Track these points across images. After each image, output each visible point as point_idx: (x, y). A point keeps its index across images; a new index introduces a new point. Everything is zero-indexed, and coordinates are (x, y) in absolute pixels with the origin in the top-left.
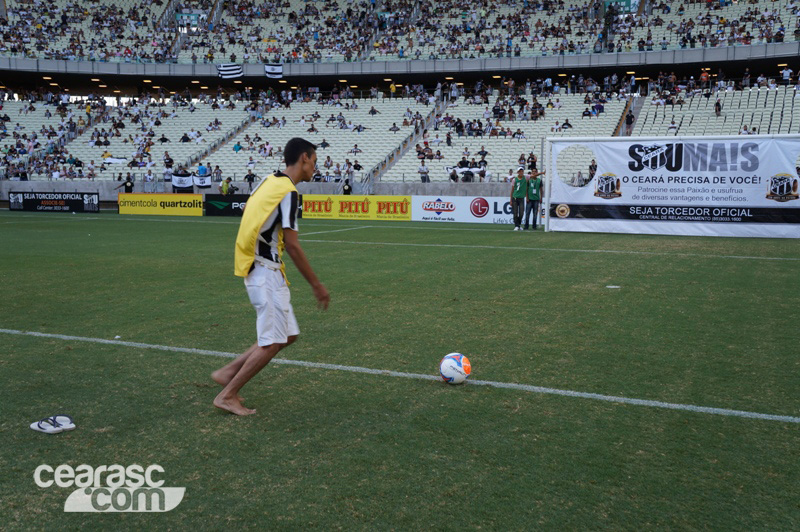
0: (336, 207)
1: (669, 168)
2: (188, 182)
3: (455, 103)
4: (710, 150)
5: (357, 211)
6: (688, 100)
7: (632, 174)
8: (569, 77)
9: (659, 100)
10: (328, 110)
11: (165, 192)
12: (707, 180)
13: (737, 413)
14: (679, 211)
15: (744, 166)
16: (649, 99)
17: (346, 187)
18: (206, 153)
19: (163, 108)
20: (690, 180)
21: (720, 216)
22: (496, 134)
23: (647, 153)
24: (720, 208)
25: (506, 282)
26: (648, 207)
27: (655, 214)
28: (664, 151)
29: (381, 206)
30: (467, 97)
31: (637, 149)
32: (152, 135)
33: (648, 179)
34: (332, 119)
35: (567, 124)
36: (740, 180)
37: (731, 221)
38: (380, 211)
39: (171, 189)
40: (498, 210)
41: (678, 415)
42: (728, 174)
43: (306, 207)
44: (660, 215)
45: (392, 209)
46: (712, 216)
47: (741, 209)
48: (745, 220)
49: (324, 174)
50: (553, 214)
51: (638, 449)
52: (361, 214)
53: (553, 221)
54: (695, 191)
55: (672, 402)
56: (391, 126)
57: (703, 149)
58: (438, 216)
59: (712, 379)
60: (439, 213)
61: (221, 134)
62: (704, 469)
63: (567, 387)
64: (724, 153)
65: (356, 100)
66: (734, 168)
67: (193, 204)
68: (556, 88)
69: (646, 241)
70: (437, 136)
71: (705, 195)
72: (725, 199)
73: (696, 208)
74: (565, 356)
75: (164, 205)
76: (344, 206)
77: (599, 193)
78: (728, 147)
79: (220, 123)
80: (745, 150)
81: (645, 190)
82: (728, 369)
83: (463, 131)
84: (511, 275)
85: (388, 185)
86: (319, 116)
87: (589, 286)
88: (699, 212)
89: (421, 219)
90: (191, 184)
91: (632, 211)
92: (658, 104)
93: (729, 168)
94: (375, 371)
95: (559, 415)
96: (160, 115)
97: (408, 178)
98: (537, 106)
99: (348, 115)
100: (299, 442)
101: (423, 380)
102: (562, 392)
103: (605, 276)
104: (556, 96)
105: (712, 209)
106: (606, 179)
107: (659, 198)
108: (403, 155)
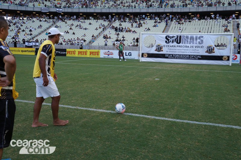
0: (77, 53)
1: (177, 43)
2: (31, 44)
3: (115, 22)
4: (189, 38)
5: (83, 54)
6: (185, 23)
7: (166, 44)
8: (150, 15)
9: (176, 23)
10: (76, 23)
11: (23, 47)
12: (188, 47)
13: (189, 122)
14: (180, 56)
15: (199, 43)
16: (173, 22)
17: (81, 47)
18: (37, 35)
19: (23, 21)
20: (183, 47)
21: (192, 58)
22: (127, 32)
23: (171, 38)
24: (192, 55)
25: (124, 77)
26: (171, 55)
27: (173, 57)
28: (176, 38)
29: (91, 53)
30: (119, 20)
31: (168, 37)
32: (20, 29)
33: (171, 46)
34: (77, 26)
35: (149, 29)
36: (198, 47)
37: (195, 59)
38: (90, 54)
39: (25, 46)
40: (127, 55)
41: (170, 123)
42: (195, 45)
43: (67, 53)
44: (174, 57)
45: (94, 54)
46: (189, 57)
47: (198, 56)
48: (199, 59)
49: (74, 43)
50: (142, 56)
51: (155, 135)
52: (85, 55)
53: (142, 58)
54: (185, 50)
55: (169, 118)
56: (96, 28)
57: (187, 37)
58: (108, 56)
59: (183, 110)
60: (108, 55)
61: (42, 29)
62: (175, 142)
63: (136, 113)
64: (194, 39)
65: (85, 20)
66: (196, 43)
67: (32, 51)
68: (146, 18)
69: (170, 65)
70: (109, 32)
71: (187, 51)
72: (193, 52)
73: (185, 55)
74: (137, 102)
75: (22, 51)
76: (79, 53)
77: (156, 50)
78: (195, 37)
79: (42, 26)
80: (199, 38)
81: (170, 49)
82: (188, 106)
83: (117, 31)
84: (126, 75)
85: (94, 46)
86: (73, 25)
87: (150, 79)
88: (186, 56)
89: (103, 57)
90: (32, 45)
91: (166, 56)
92: (176, 24)
93: (195, 43)
94: (73, 107)
95: (131, 123)
96: (22, 23)
97: (100, 44)
98: (140, 23)
99: (82, 25)
100: (39, 134)
101: (89, 110)
102: (134, 115)
103: (155, 75)
104: (146, 21)
105: (189, 55)
106: (158, 46)
107: (174, 52)
108: (99, 37)
